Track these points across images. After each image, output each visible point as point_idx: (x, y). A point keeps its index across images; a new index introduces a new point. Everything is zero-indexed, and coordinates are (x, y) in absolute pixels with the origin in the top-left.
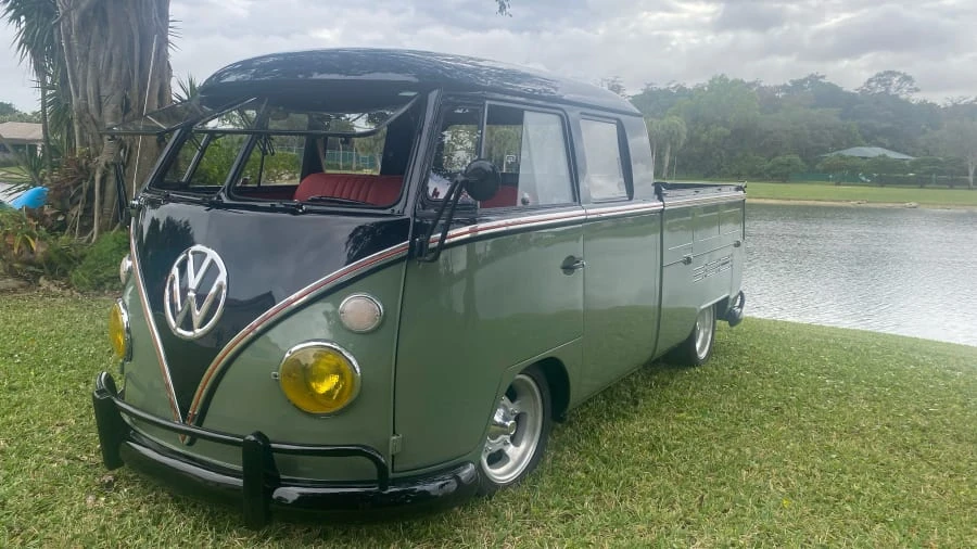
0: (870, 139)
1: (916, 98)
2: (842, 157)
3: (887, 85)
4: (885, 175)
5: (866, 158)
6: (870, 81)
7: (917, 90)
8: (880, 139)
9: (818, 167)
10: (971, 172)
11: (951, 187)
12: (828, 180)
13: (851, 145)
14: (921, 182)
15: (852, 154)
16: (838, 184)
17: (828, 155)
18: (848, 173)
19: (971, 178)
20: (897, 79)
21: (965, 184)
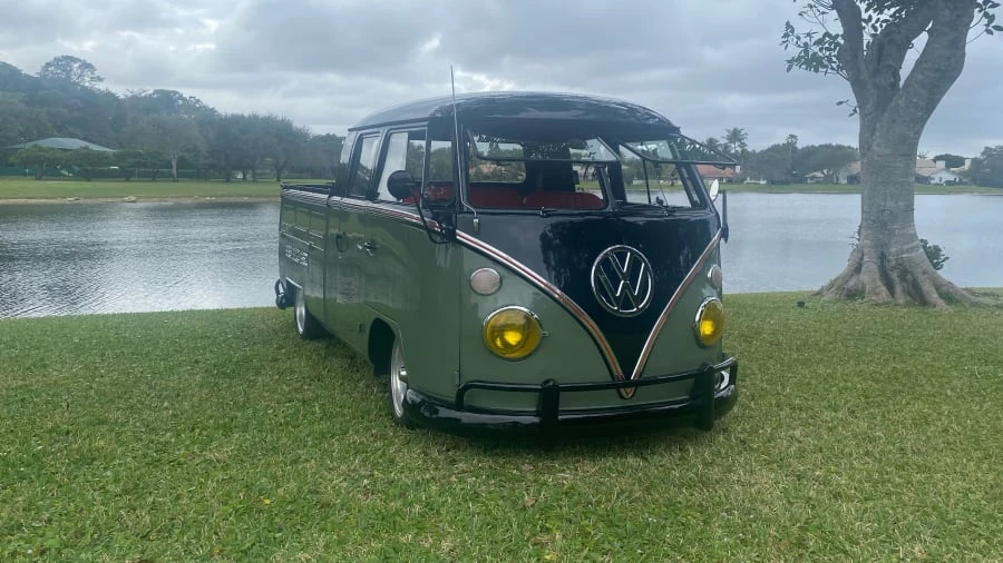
0: (62, 129)
1: (101, 86)
2: (41, 149)
3: (69, 72)
4: (89, 168)
5: (65, 150)
6: (48, 65)
7: (100, 79)
8: (72, 129)
9: (12, 159)
10: (174, 164)
11: (154, 180)
12: (25, 174)
13: (43, 135)
14: (126, 175)
15: (51, 146)
16: (39, 179)
17: (22, 146)
18: (48, 167)
19: (174, 171)
20: (76, 65)
21: (168, 177)
